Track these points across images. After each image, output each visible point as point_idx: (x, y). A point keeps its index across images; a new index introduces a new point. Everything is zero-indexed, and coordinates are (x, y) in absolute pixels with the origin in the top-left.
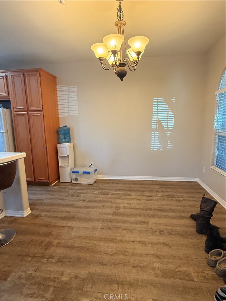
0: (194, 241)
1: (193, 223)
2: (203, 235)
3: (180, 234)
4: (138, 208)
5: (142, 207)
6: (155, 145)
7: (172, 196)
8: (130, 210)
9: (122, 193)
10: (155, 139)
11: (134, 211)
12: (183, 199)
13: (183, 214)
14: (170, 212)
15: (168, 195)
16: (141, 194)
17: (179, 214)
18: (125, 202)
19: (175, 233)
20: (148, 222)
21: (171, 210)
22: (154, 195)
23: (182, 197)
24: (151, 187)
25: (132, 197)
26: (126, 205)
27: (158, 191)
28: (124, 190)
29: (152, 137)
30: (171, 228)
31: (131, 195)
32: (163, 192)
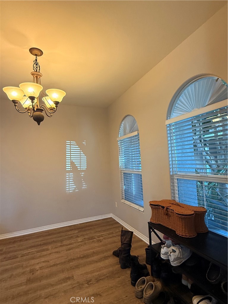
0: (120, 278)
1: (116, 260)
2: (126, 269)
3: (107, 277)
4: (58, 263)
5: (63, 261)
6: (70, 187)
7: (92, 238)
8: (49, 269)
9: (36, 250)
10: (70, 180)
11: (54, 269)
12: (103, 237)
13: (106, 254)
14: (93, 256)
15: (89, 238)
16: (59, 244)
17: (102, 255)
18: (42, 261)
19: (103, 277)
20: (73, 277)
21: (94, 254)
22: (74, 242)
23: (102, 236)
24: (70, 234)
25: (49, 252)
26: (44, 264)
27: (78, 237)
28: (38, 245)
29: (67, 178)
30: (98, 273)
31: (48, 250)
32: (83, 235)
